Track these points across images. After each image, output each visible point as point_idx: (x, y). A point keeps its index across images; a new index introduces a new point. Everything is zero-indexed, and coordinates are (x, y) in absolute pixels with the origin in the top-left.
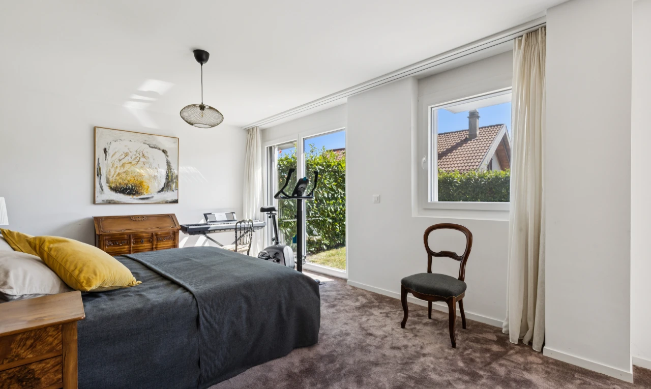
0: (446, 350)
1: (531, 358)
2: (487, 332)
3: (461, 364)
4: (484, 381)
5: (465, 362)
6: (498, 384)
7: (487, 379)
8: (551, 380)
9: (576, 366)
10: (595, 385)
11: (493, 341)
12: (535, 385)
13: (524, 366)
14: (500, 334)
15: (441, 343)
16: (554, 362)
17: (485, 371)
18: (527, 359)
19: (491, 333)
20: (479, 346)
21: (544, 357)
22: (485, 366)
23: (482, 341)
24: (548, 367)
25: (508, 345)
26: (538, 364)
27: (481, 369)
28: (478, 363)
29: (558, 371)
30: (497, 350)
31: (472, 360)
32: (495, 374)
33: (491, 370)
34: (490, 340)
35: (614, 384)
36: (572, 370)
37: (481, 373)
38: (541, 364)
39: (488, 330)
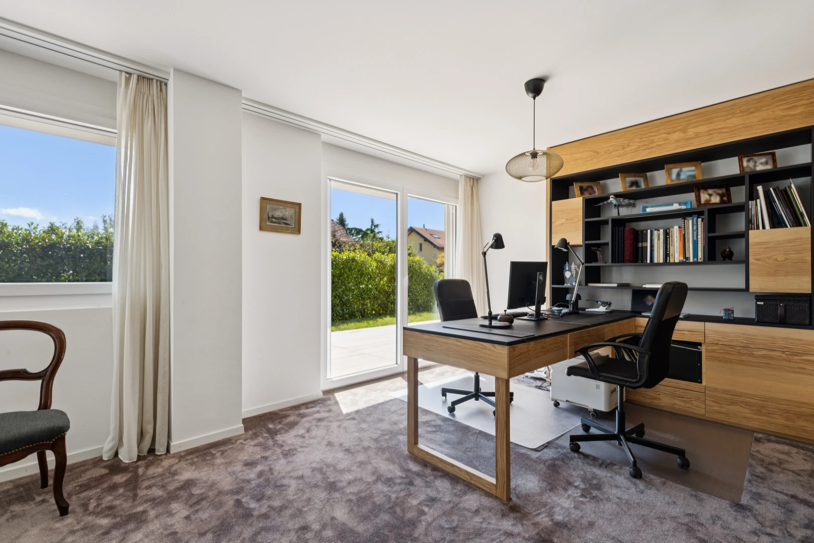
0: (58, 525)
1: (166, 463)
2: (86, 471)
3: (105, 522)
4: (152, 513)
5: (107, 516)
6: (170, 504)
7: (153, 508)
8: (202, 467)
9: (204, 445)
10: (229, 449)
11: (106, 474)
12: (197, 480)
13: (169, 473)
14: (104, 464)
15: (34, 525)
16: (186, 453)
17: (140, 504)
18: (164, 466)
19: (91, 469)
20: (99, 490)
21: (174, 454)
22: (134, 500)
23: (93, 484)
24: (187, 460)
25: (129, 468)
26: (177, 463)
27: (134, 507)
28: (120, 505)
29: (197, 457)
30: (124, 479)
31: (110, 508)
32: (154, 499)
33: (145, 498)
34: (102, 476)
35: (237, 440)
36: (205, 449)
37: (140, 509)
38: (180, 461)
39: (82, 468)
